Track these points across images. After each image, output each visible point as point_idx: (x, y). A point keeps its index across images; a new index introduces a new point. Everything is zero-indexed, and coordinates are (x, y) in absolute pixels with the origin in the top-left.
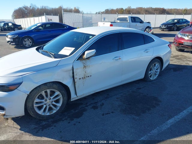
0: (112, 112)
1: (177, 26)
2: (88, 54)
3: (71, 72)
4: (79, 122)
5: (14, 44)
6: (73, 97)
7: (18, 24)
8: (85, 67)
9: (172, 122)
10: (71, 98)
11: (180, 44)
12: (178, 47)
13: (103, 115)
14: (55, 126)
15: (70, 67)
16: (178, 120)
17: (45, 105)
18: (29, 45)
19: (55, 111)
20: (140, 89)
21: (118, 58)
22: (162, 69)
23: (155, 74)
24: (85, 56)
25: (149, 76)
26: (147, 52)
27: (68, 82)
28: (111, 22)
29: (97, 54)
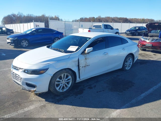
0: (103, 91)
1: (138, 32)
2: (88, 50)
3: (77, 62)
4: (82, 97)
5: (13, 44)
6: (78, 80)
7: (10, 29)
8: (86, 59)
9: (144, 96)
10: (77, 81)
11: (143, 45)
12: (141, 48)
13: (97, 92)
14: (66, 100)
15: (77, 59)
16: (147, 94)
17: (61, 84)
18: (26, 46)
19: (66, 90)
20: (119, 76)
21: (106, 53)
22: (133, 62)
23: (129, 66)
24: (86, 52)
25: (125, 66)
26: (124, 50)
27: (75, 69)
28: (89, 29)
29: (94, 50)
